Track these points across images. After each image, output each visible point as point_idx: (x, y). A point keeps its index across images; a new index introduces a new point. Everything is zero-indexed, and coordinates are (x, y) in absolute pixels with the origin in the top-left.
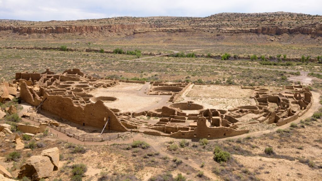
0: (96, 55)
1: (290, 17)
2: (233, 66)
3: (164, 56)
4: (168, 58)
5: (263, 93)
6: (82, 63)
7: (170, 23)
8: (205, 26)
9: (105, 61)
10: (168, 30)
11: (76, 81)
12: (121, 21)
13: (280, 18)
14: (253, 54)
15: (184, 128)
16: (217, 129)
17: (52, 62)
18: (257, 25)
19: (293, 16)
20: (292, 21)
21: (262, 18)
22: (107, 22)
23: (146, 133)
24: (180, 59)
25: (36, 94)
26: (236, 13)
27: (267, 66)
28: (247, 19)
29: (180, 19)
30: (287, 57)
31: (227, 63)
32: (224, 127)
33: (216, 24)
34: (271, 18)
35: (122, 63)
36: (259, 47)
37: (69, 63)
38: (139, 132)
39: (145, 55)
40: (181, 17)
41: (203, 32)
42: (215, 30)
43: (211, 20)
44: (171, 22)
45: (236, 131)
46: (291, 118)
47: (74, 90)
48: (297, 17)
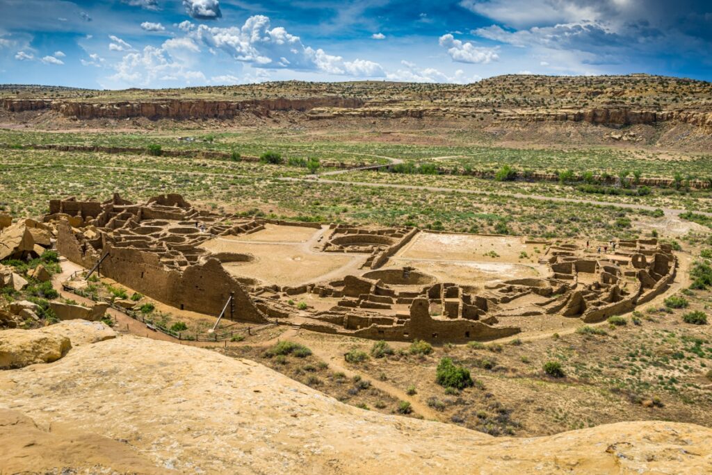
0: (223, 166)
1: (660, 87)
2: (518, 195)
3: (369, 170)
4: (378, 174)
5: (568, 254)
6: (190, 183)
7: (389, 98)
8: (466, 105)
9: (240, 178)
10: (383, 112)
11: (173, 219)
12: (280, 90)
13: (637, 88)
14: (567, 169)
15: (383, 319)
16: (452, 324)
17: (128, 178)
18: (582, 104)
19: (667, 83)
20: (664, 95)
21: (597, 88)
22: (249, 93)
23: (304, 326)
24: (403, 176)
25: (88, 244)
26: (539, 76)
27: (594, 196)
28: (562, 90)
29: (413, 88)
30: (644, 177)
31: (506, 187)
32: (466, 320)
33: (492, 99)
34: (617, 88)
35: (277, 183)
36: (585, 154)
37: (164, 182)
38: (291, 325)
39: (329, 166)
40: (415, 84)
41: (461, 117)
42: (489, 113)
43: (483, 90)
44: (392, 94)
45: (490, 328)
46: (616, 305)
47: (169, 238)
48: (675, 88)
